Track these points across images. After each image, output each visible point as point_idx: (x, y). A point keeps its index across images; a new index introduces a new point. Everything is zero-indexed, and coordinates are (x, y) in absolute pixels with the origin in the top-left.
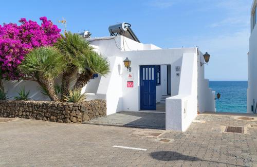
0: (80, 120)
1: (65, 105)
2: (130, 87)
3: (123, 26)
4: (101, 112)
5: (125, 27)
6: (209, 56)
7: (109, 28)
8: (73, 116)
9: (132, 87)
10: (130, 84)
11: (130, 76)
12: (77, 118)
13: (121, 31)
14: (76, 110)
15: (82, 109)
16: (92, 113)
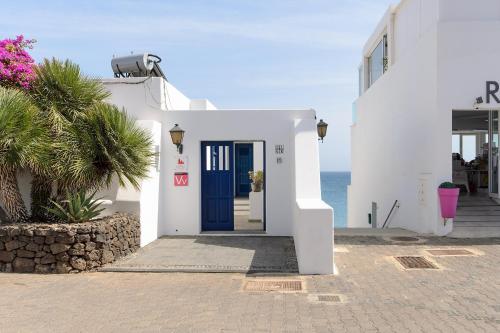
0: (94, 264)
1: (58, 232)
2: (182, 184)
3: (145, 61)
4: (132, 243)
5: (149, 62)
6: (326, 125)
7: (113, 62)
8: (79, 256)
9: (186, 184)
10: (181, 178)
11: (180, 162)
12: (86, 258)
13: (140, 70)
14: (84, 242)
15: (100, 239)
16: (118, 243)
